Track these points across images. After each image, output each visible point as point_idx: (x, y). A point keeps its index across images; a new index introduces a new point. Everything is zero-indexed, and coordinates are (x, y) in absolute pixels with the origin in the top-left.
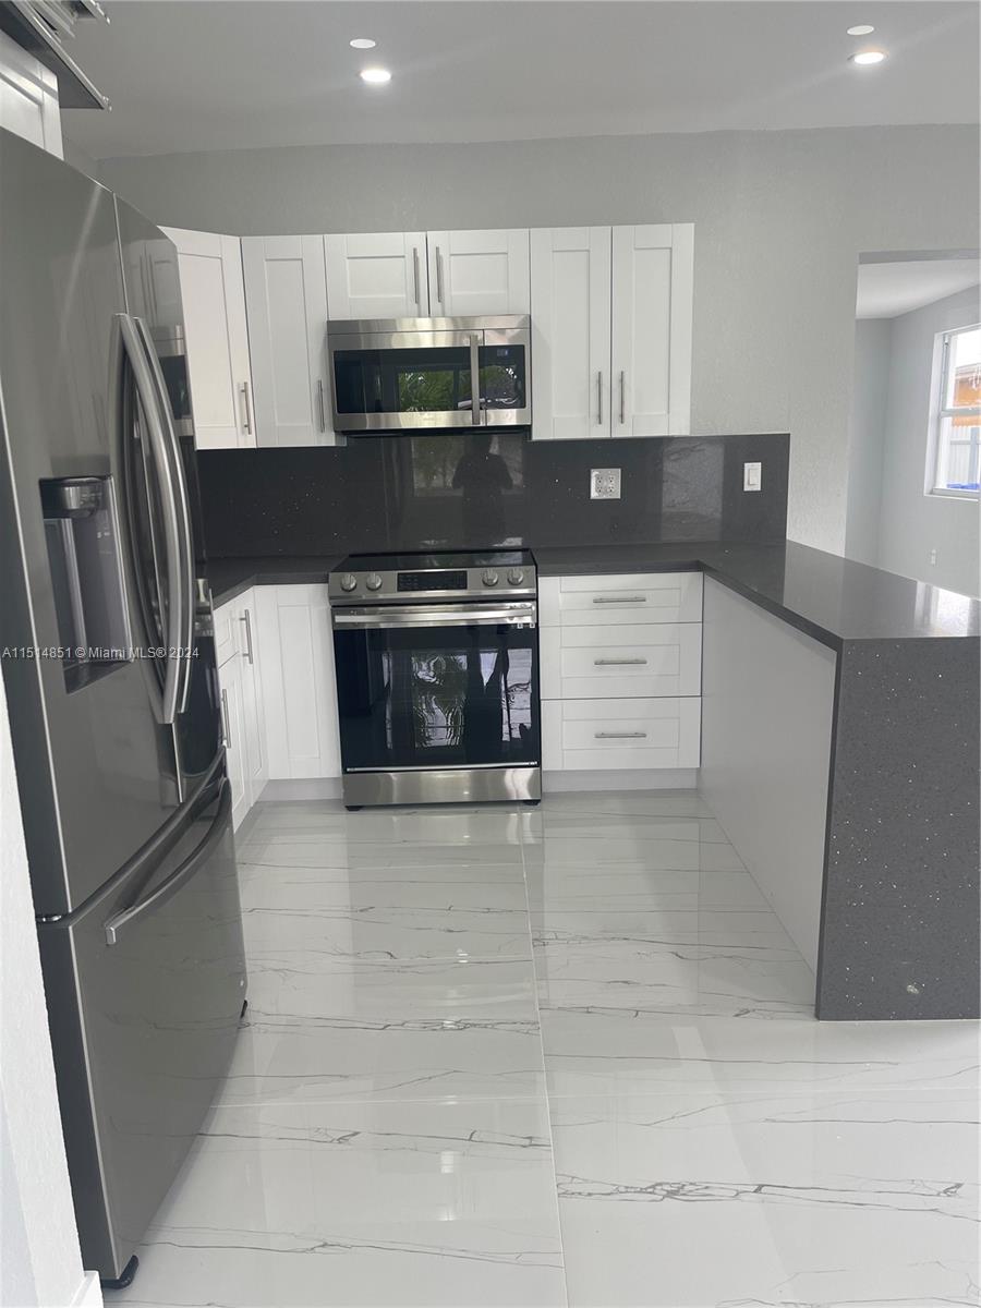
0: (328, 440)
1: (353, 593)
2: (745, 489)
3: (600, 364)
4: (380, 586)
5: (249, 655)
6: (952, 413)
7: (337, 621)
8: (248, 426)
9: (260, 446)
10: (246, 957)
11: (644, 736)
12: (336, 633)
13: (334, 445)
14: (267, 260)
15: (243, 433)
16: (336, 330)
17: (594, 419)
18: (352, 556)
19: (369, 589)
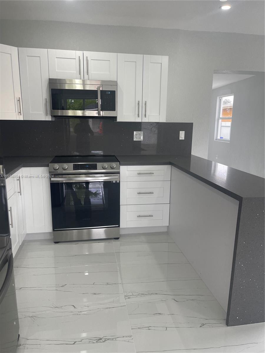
0: (49, 118)
1: (57, 171)
2: (180, 139)
3: (139, 98)
4: (67, 169)
5: (20, 192)
6: (222, 118)
7: (52, 180)
8: (20, 112)
9: (24, 120)
10: (18, 311)
11: (152, 216)
12: (51, 184)
13: (51, 120)
14: (27, 56)
15: (18, 115)
16: (51, 82)
17: (137, 115)
18: (56, 157)
19: (63, 169)
